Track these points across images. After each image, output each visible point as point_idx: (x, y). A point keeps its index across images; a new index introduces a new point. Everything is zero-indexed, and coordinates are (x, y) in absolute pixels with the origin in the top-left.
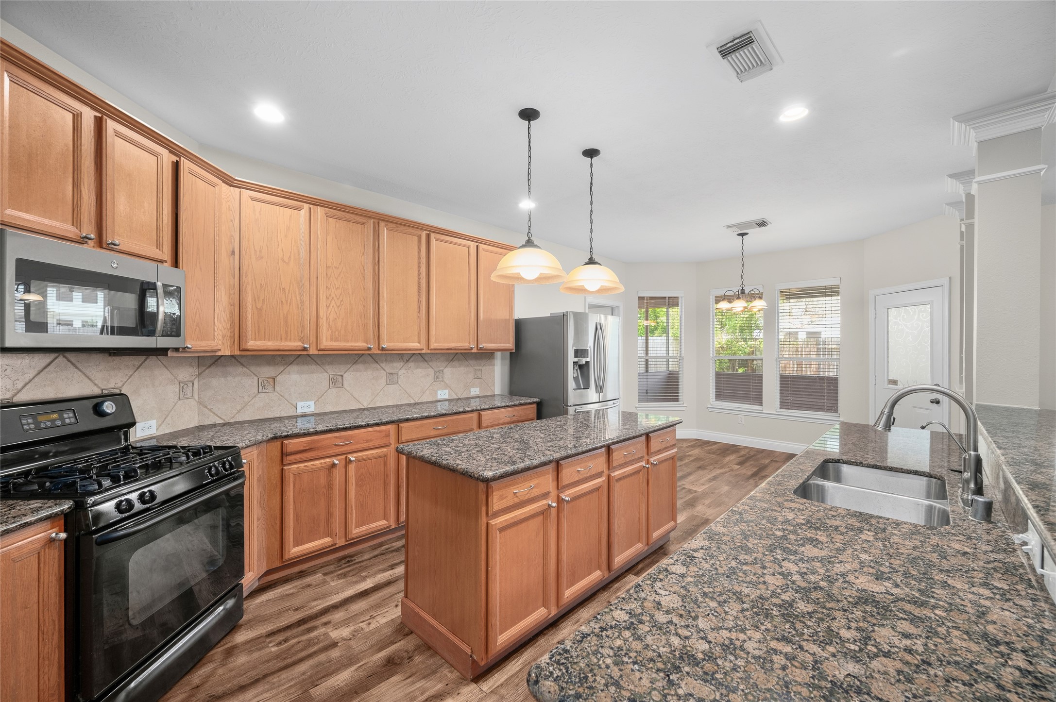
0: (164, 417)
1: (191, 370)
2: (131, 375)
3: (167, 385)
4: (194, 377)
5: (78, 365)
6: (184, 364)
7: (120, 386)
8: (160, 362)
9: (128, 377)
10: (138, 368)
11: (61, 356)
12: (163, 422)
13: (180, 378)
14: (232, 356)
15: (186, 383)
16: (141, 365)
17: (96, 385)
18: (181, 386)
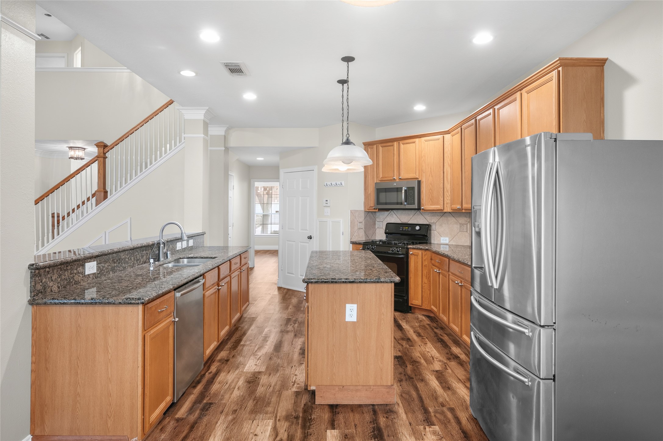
0: (452, 237)
1: (466, 219)
2: (439, 219)
3: (454, 224)
4: (467, 223)
5: (422, 214)
6: (462, 216)
7: (435, 222)
8: (450, 215)
9: (438, 219)
10: (442, 216)
11: (418, 211)
12: (452, 240)
13: (460, 222)
14: (450, 212)
15: (463, 224)
16: (443, 215)
17: (428, 221)
18: (461, 225)
